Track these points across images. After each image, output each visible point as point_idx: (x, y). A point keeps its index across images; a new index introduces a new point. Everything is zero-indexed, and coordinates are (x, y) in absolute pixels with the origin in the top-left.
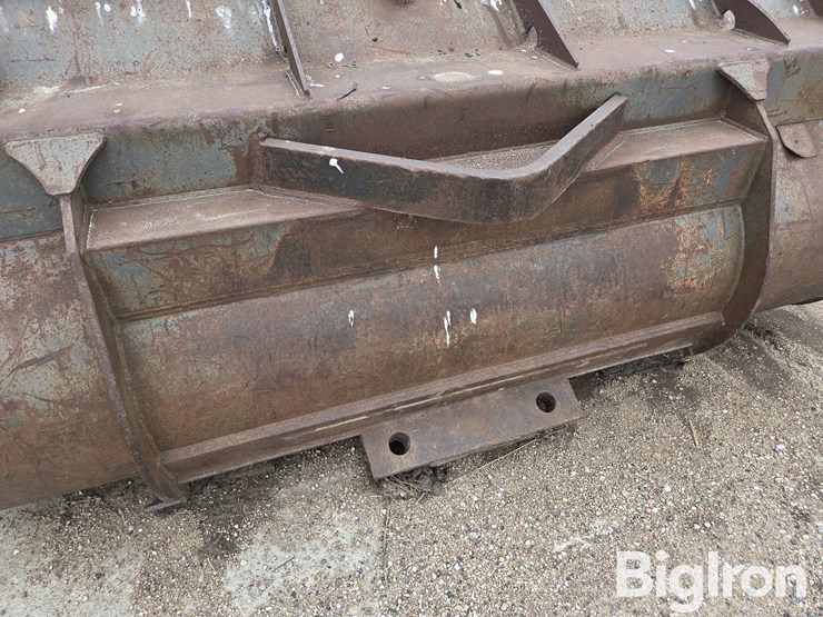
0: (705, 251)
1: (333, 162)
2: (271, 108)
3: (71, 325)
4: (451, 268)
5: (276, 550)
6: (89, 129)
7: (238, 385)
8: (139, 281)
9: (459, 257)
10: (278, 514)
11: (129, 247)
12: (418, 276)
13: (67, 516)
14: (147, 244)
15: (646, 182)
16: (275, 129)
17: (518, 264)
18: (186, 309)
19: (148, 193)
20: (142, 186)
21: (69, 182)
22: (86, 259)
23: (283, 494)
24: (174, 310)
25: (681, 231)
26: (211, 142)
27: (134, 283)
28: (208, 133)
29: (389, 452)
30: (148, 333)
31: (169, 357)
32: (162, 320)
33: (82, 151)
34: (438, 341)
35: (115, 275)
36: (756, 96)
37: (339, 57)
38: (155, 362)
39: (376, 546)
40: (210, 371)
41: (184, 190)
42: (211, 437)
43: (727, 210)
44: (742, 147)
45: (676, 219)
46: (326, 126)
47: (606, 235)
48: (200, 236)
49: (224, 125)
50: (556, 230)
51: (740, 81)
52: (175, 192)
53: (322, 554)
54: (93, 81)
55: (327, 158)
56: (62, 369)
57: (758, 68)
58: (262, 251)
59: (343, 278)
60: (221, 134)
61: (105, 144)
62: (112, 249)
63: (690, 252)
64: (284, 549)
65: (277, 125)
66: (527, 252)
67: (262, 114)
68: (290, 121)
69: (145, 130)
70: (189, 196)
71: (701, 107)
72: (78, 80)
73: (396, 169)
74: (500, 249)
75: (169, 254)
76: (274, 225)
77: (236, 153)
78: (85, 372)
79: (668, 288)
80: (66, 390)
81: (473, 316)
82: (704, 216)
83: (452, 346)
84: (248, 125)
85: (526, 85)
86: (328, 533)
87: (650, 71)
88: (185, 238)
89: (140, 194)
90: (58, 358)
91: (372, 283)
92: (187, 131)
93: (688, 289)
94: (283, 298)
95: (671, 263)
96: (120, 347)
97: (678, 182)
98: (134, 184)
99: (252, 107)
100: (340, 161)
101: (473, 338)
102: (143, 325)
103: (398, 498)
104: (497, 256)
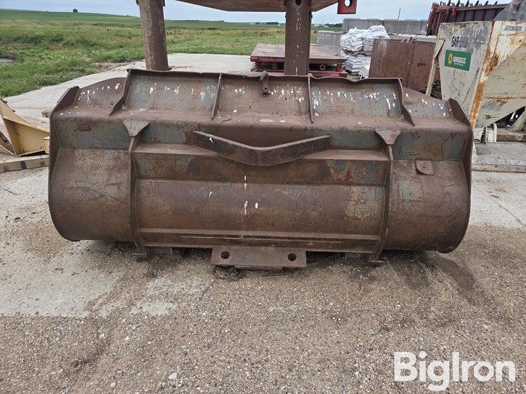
0: (365, 203)
1: (210, 139)
2: (199, 122)
3: (125, 176)
4: (251, 185)
5: (169, 281)
6: (146, 120)
7: (168, 209)
8: (146, 165)
9: (254, 182)
10: (176, 271)
11: (145, 153)
12: (238, 185)
13: (109, 254)
14: (151, 154)
15: (333, 168)
16: (199, 128)
17: (278, 190)
18: (159, 179)
19: (158, 142)
20: (158, 139)
21: (136, 133)
22: (133, 155)
23: (182, 267)
24: (155, 178)
25: (353, 192)
26: (179, 129)
27: (145, 166)
28: (179, 126)
29: (220, 257)
30: (146, 183)
31: (149, 192)
32: (150, 180)
33: (142, 125)
34: (241, 212)
35: (140, 162)
36: (388, 143)
37: (235, 111)
38: (145, 193)
39: (203, 289)
40: (160, 201)
41: (169, 143)
42: (157, 228)
43: (378, 189)
44: (377, 161)
45: (352, 187)
46: (216, 130)
47: (318, 187)
48: (166, 155)
49: (184, 125)
50: (295, 180)
51: (383, 137)
52: (166, 143)
53: (183, 287)
54: (156, 109)
55: (209, 138)
56: (119, 188)
57: (394, 133)
58: (184, 164)
59: (210, 180)
60: (183, 127)
61: (149, 125)
62: (141, 153)
63: (357, 202)
64: (172, 281)
65: (200, 127)
66: (283, 186)
67: (196, 123)
68: (204, 126)
69: (161, 123)
70: (170, 145)
71: (371, 145)
72: (152, 108)
73: (226, 143)
74: (272, 183)
75: (156, 158)
76: (189, 156)
77: (186, 134)
78: (125, 191)
79: (346, 216)
80: (118, 195)
81: (257, 205)
82: (366, 189)
83: (247, 215)
84: (191, 126)
85: (290, 126)
86: (189, 281)
87: (343, 128)
88: (161, 154)
89: (156, 142)
90: (118, 185)
91: (221, 184)
92: (173, 125)
93: (357, 219)
94: (189, 183)
95: (347, 204)
96: (136, 186)
97: (349, 170)
98: (155, 139)
99: (194, 121)
100: (212, 139)
101: (255, 214)
102: (145, 181)
103: (220, 278)
104: (270, 185)
